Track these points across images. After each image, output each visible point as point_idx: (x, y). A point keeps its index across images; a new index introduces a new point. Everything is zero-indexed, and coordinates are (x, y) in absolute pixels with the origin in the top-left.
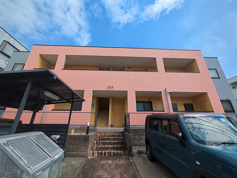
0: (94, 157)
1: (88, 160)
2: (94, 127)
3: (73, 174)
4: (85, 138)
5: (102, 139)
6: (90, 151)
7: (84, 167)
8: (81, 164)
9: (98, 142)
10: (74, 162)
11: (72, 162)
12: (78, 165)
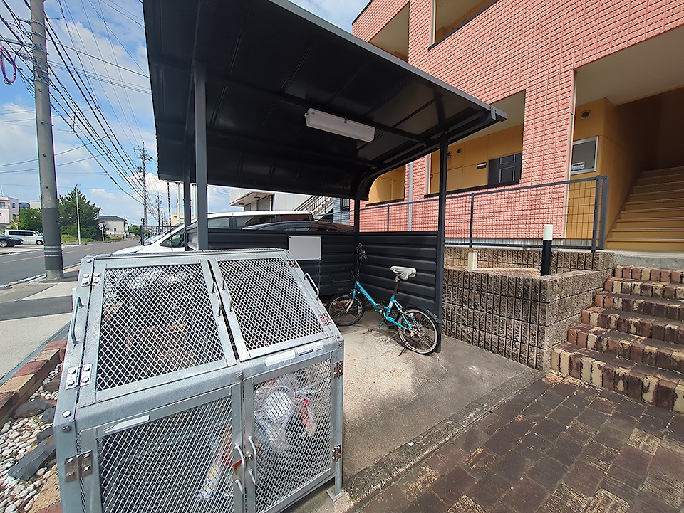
0: (577, 381)
1: (540, 385)
2: (589, 248)
3: (450, 419)
4: (526, 293)
5: (646, 310)
6: (559, 351)
7: (510, 409)
8: (500, 390)
9: (614, 318)
10: (475, 368)
11: (470, 364)
12: (486, 387)
